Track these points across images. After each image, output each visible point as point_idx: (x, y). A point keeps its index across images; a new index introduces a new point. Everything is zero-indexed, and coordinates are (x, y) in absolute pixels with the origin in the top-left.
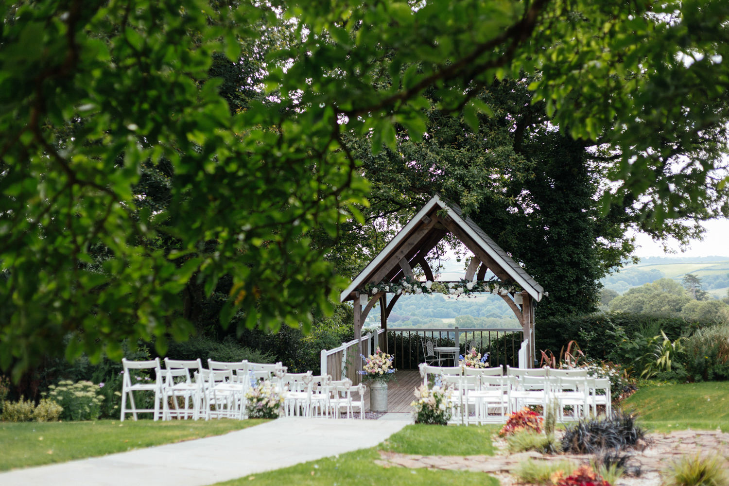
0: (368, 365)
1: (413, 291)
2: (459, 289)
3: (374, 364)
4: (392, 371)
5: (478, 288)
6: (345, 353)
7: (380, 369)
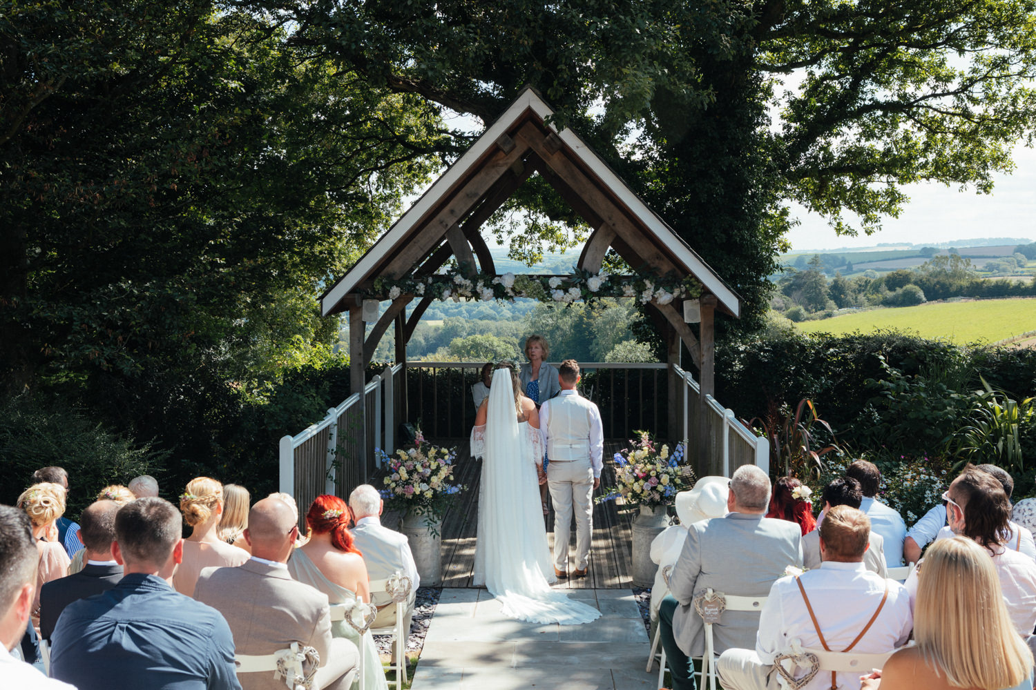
0: (395, 476)
1: (477, 295)
2: (572, 290)
3: (410, 473)
4: (455, 490)
5: (611, 288)
6: (335, 431)
7: (424, 487)
